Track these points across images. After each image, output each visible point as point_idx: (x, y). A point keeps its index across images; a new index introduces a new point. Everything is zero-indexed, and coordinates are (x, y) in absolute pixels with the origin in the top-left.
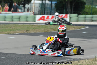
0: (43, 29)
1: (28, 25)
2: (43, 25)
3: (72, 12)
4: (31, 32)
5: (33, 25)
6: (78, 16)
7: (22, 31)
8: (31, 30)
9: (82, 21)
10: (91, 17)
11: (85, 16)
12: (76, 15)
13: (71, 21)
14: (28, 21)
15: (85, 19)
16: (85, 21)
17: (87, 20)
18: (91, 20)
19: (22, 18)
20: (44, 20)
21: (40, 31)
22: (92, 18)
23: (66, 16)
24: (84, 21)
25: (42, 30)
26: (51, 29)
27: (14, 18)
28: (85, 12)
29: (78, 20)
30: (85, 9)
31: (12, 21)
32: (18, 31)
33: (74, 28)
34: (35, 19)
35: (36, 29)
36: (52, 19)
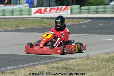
0: (35, 24)
1: (21, 20)
2: (38, 20)
3: (74, 3)
4: (21, 28)
5: (26, 20)
6: (80, 8)
7: (10, 27)
8: (21, 25)
9: (85, 13)
10: (96, 8)
11: (89, 8)
12: (78, 6)
14: (22, 14)
15: (89, 11)
16: (89, 13)
17: (91, 12)
18: (96, 12)
19: (15, 12)
20: (41, 13)
21: (32, 27)
22: (97, 9)
23: (67, 8)
24: (88, 13)
26: (46, 23)
27: (6, 12)
28: (89, 2)
29: (80, 13)
31: (4, 15)
32: (5, 27)
33: (72, 22)
34: (31, 12)
35: (27, 25)
36: (50, 12)
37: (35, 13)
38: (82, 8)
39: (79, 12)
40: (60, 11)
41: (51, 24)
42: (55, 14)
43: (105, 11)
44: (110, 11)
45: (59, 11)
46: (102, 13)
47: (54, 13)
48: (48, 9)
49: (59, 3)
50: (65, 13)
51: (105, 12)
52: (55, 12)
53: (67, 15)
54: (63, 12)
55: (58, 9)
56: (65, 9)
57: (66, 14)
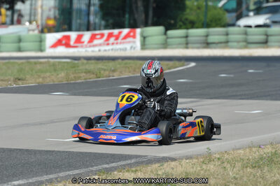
0: (62, 74)
1: (22, 63)
2: (64, 62)
4: (29, 83)
5: (36, 63)
6: (165, 34)
7: (2, 80)
8: (28, 77)
9: (178, 46)
10: (205, 34)
11: (187, 33)
12: (160, 29)
13: (146, 46)
14: (22, 49)
15: (187, 40)
16: (187, 45)
17: (193, 43)
18: (204, 43)
19: (4, 43)
20: (68, 45)
21: (55, 80)
22: (207, 36)
23: (132, 34)
24: (185, 45)
25: (61, 77)
26: (88, 72)
28: (186, 19)
29: (165, 45)
30: (188, 11)
34: (43, 43)
35: (43, 75)
36: (91, 44)
37: (55, 46)
38: (171, 33)
39: (163, 44)
40: (116, 42)
41: (102, 72)
42: (103, 48)
43: (227, 42)
44: (238, 42)
45: (112, 40)
46: (219, 45)
47: (100, 45)
48: (87, 36)
49: (111, 21)
50: (128, 46)
51: (226, 44)
52: (104, 44)
53: (132, 51)
54: (124, 43)
55: (110, 35)
56: (127, 36)
57: (131, 47)
